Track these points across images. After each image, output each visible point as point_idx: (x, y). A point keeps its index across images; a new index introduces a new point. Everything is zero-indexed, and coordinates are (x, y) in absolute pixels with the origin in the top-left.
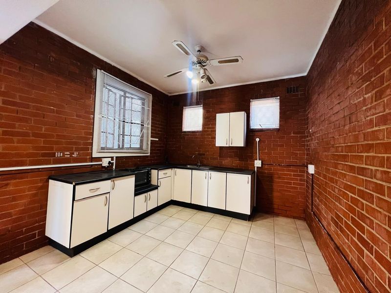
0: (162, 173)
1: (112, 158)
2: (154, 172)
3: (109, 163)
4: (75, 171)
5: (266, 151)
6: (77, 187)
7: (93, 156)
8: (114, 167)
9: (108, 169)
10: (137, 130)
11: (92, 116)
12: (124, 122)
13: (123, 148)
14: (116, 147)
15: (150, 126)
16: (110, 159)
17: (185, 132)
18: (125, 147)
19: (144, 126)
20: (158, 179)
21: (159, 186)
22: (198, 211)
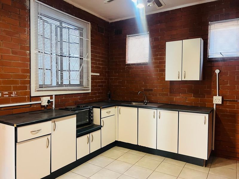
0: (104, 112)
1: (51, 96)
2: (96, 111)
3: (49, 102)
4: (15, 111)
5: (229, 85)
6: (18, 129)
7: (32, 96)
8: (54, 106)
9: (48, 108)
10: (75, 65)
11: (28, 52)
12: (62, 56)
13: (62, 85)
14: (54, 84)
15: (90, 60)
16: (49, 98)
17: (129, 65)
18: (64, 84)
19: (84, 59)
20: (101, 118)
21: (102, 126)
22: (146, 153)
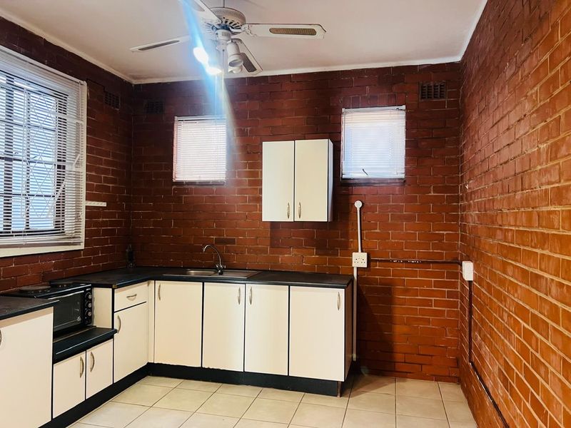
2: (101, 296)
5: (378, 231)
10: (45, 182)
13: (7, 233)
15: (83, 170)
17: (180, 183)
19: (67, 168)
20: (113, 312)
21: (118, 329)
22: (221, 384)
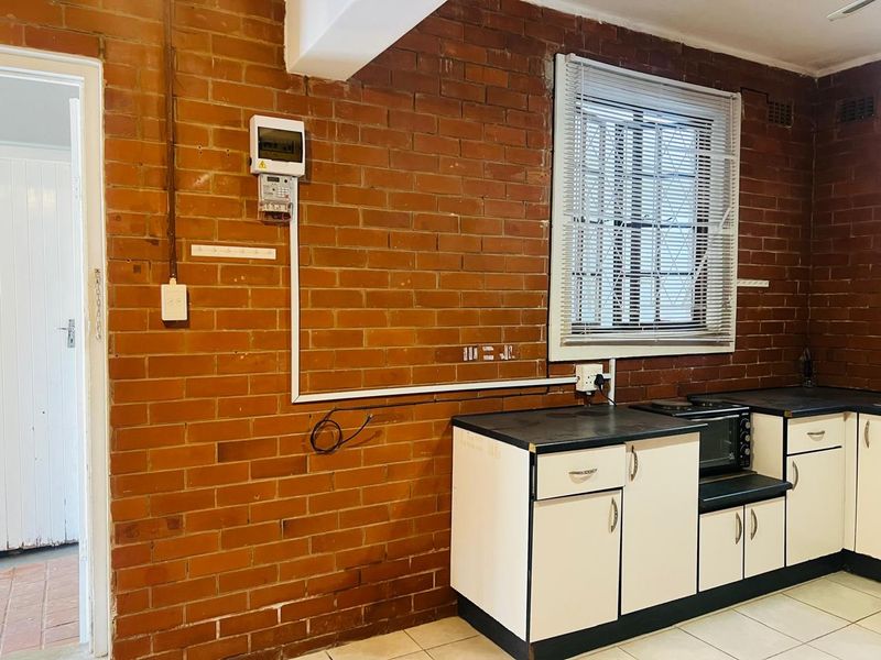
1: (605, 362)
2: (765, 428)
3: (599, 380)
4: (508, 404)
6: (541, 459)
7: (552, 359)
8: (612, 395)
9: (594, 400)
11: (546, 222)
12: (637, 225)
13: (634, 325)
14: (607, 322)
16: (599, 368)
18: (641, 321)
20: (785, 455)
